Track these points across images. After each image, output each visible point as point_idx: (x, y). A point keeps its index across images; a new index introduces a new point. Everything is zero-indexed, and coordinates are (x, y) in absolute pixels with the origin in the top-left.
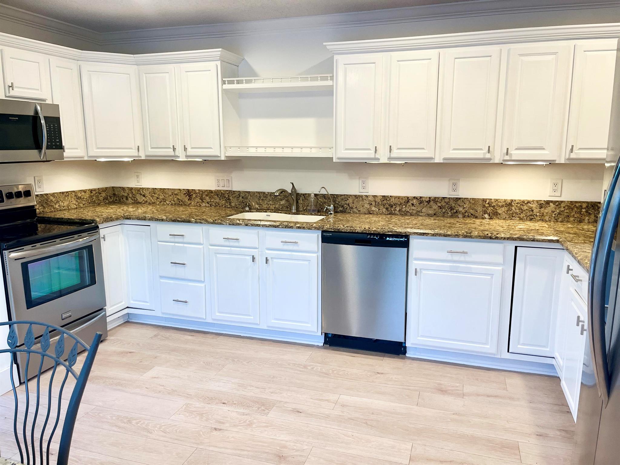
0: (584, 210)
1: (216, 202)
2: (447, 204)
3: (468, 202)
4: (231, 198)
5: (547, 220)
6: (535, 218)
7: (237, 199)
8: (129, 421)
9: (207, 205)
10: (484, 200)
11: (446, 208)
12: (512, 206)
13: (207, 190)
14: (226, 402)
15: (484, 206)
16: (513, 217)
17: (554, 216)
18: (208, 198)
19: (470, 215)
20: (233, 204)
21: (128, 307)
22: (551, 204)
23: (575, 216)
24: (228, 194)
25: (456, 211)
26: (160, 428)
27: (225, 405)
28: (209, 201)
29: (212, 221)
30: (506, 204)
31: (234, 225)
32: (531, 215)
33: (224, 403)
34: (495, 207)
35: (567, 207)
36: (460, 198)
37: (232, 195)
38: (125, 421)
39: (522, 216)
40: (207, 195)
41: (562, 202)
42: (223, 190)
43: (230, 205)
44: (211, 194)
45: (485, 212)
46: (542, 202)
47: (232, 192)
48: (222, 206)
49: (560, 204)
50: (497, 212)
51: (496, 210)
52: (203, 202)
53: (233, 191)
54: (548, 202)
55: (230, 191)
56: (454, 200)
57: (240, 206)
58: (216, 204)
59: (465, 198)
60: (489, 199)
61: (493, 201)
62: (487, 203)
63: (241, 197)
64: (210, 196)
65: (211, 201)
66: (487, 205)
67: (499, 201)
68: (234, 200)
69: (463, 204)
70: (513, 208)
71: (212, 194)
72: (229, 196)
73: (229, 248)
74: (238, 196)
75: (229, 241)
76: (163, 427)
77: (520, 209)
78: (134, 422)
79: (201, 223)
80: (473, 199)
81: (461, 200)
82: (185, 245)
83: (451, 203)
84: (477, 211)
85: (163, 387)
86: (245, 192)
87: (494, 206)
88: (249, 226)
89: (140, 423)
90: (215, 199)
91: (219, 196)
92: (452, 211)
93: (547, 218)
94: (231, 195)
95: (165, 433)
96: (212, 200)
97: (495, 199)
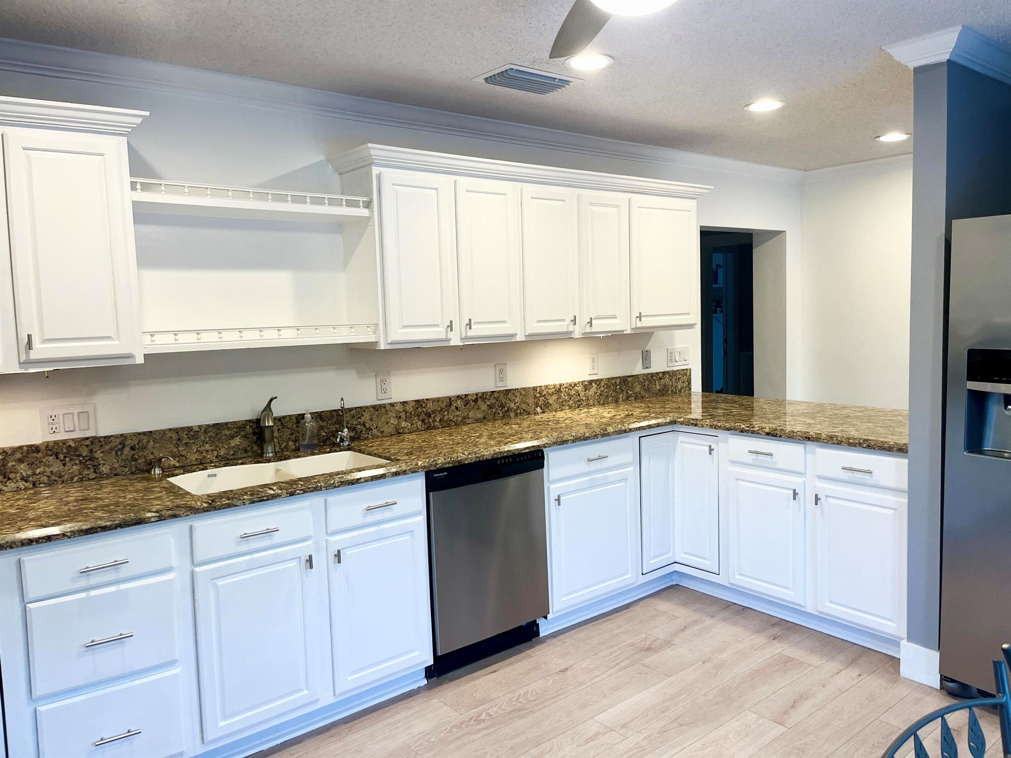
0: (618, 387)
2: (497, 401)
3: (519, 394)
4: (99, 454)
5: (592, 404)
6: (582, 404)
9: (22, 484)
10: (535, 389)
11: (497, 407)
12: (561, 392)
13: (21, 448)
15: (535, 397)
16: (563, 405)
17: (596, 398)
18: (23, 467)
19: (522, 411)
22: (593, 384)
23: (613, 395)
25: (508, 409)
30: (556, 390)
32: (578, 401)
34: (546, 397)
35: (605, 386)
36: (510, 390)
39: (571, 402)
40: (21, 461)
41: (601, 380)
45: (537, 405)
46: (586, 383)
49: (600, 383)
50: (548, 403)
51: (547, 399)
52: (9, 479)
54: (591, 382)
55: (94, 440)
56: (504, 394)
57: (127, 469)
59: (515, 389)
60: (539, 387)
61: (543, 388)
62: (538, 392)
63: (127, 450)
64: (30, 460)
66: (538, 395)
67: (549, 387)
69: (514, 397)
70: (562, 395)
77: (569, 395)
80: (524, 389)
81: (512, 391)
83: (501, 398)
84: (529, 406)
86: (139, 434)
87: (545, 395)
92: (503, 410)
93: (591, 402)
97: (545, 386)
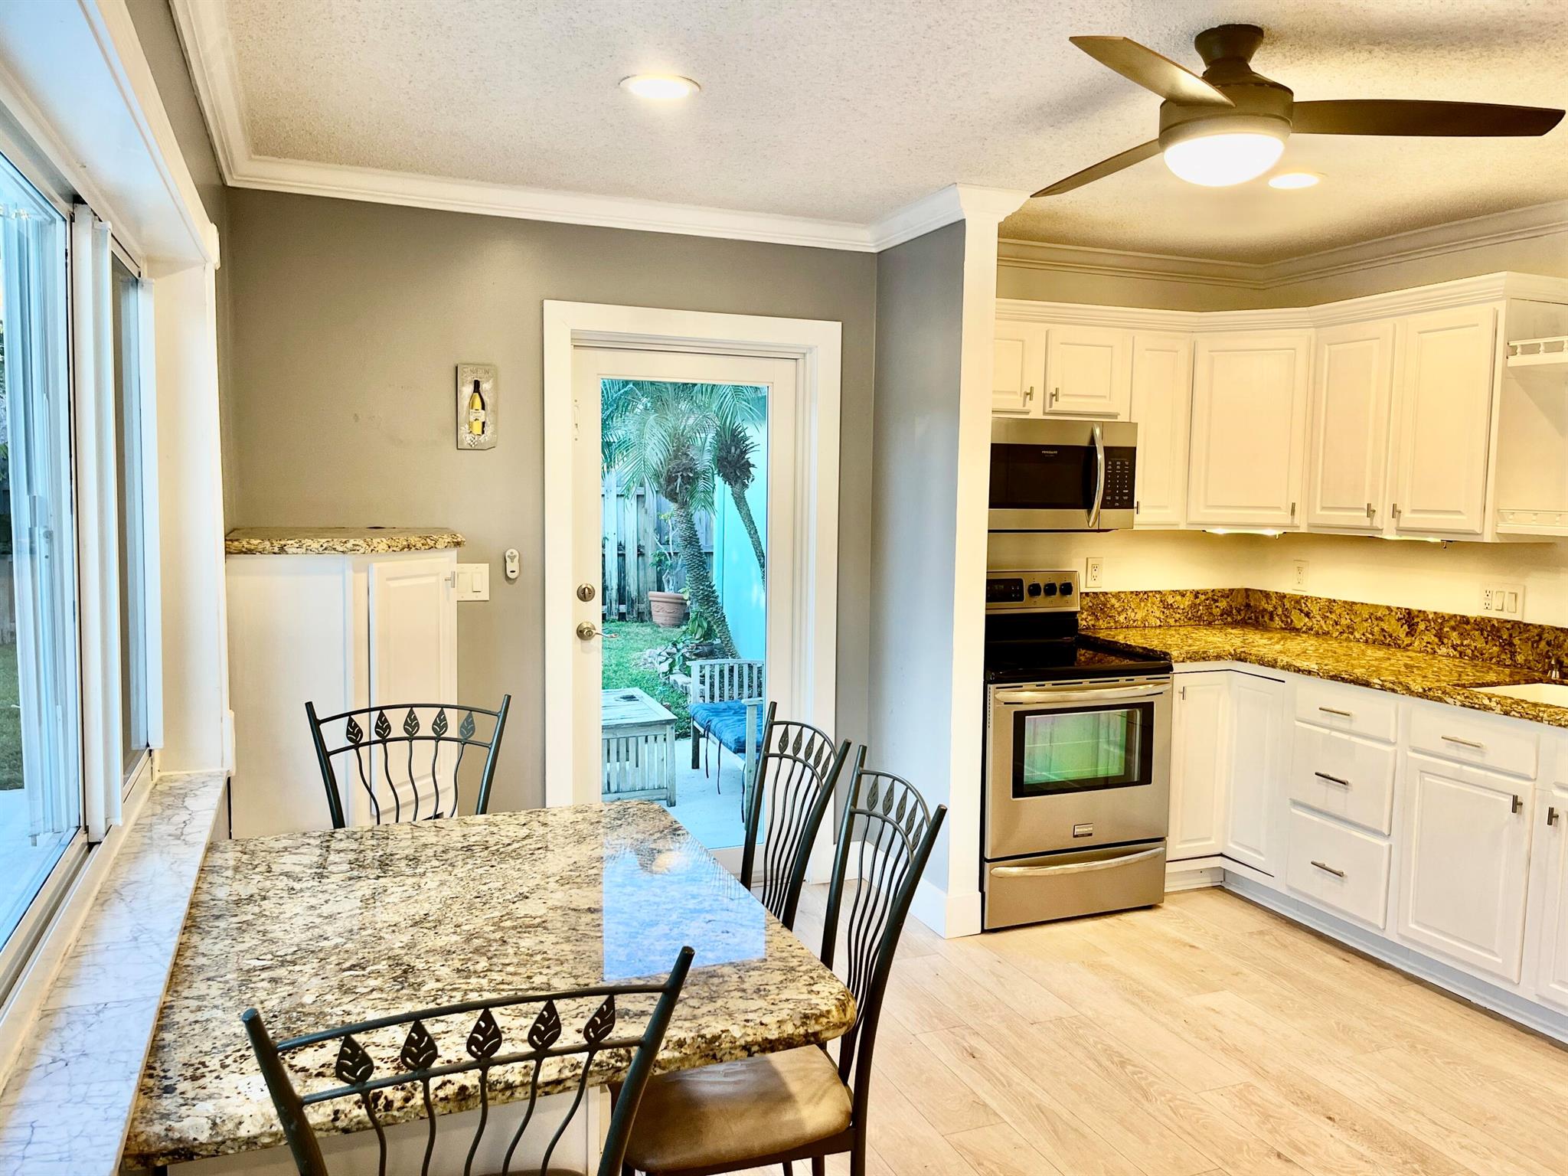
1: (1476, 647)
4: (1516, 641)
7: (1533, 645)
8: (1123, 1064)
9: (1452, 652)
13: (1455, 616)
14: (1337, 1118)
18: (1455, 634)
20: (1520, 659)
21: (1221, 855)
24: (1508, 629)
26: (1170, 1101)
27: (1331, 1123)
28: (1459, 642)
29: (1421, 690)
31: (1473, 708)
33: (1330, 1118)
37: (1520, 633)
38: (1116, 1059)
40: (1453, 629)
42: (1497, 619)
43: (1511, 659)
44: (1465, 626)
47: (1522, 626)
48: (1491, 659)
52: (1443, 643)
53: (1525, 624)
55: (1516, 624)
57: (1540, 666)
58: (1476, 653)
63: (1543, 644)
64: (1461, 630)
65: (1462, 645)
68: (1523, 647)
71: (1468, 627)
72: (1511, 635)
73: (1457, 766)
74: (1537, 638)
75: (1457, 746)
76: (1178, 1102)
78: (1129, 1069)
79: (1393, 691)
82: (1354, 739)
85: (1217, 1033)
86: (1557, 629)
88: (1514, 716)
89: (1139, 1075)
90: (1474, 641)
91: (1485, 633)
94: (1517, 633)
95: (1175, 1113)
96: (1465, 642)
